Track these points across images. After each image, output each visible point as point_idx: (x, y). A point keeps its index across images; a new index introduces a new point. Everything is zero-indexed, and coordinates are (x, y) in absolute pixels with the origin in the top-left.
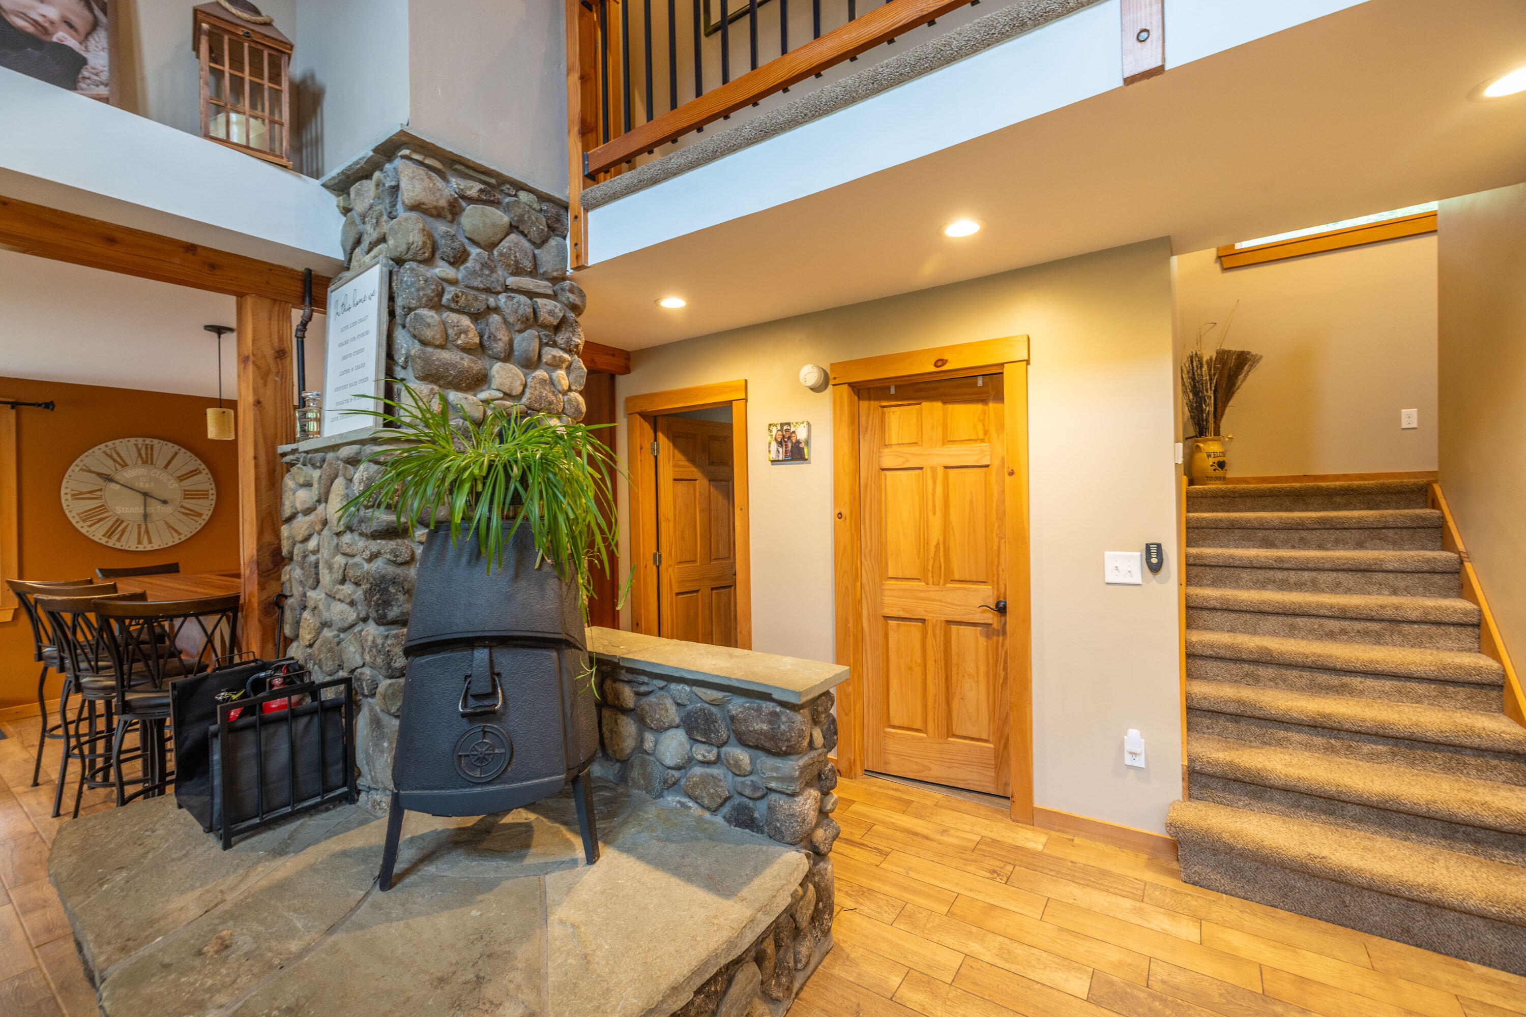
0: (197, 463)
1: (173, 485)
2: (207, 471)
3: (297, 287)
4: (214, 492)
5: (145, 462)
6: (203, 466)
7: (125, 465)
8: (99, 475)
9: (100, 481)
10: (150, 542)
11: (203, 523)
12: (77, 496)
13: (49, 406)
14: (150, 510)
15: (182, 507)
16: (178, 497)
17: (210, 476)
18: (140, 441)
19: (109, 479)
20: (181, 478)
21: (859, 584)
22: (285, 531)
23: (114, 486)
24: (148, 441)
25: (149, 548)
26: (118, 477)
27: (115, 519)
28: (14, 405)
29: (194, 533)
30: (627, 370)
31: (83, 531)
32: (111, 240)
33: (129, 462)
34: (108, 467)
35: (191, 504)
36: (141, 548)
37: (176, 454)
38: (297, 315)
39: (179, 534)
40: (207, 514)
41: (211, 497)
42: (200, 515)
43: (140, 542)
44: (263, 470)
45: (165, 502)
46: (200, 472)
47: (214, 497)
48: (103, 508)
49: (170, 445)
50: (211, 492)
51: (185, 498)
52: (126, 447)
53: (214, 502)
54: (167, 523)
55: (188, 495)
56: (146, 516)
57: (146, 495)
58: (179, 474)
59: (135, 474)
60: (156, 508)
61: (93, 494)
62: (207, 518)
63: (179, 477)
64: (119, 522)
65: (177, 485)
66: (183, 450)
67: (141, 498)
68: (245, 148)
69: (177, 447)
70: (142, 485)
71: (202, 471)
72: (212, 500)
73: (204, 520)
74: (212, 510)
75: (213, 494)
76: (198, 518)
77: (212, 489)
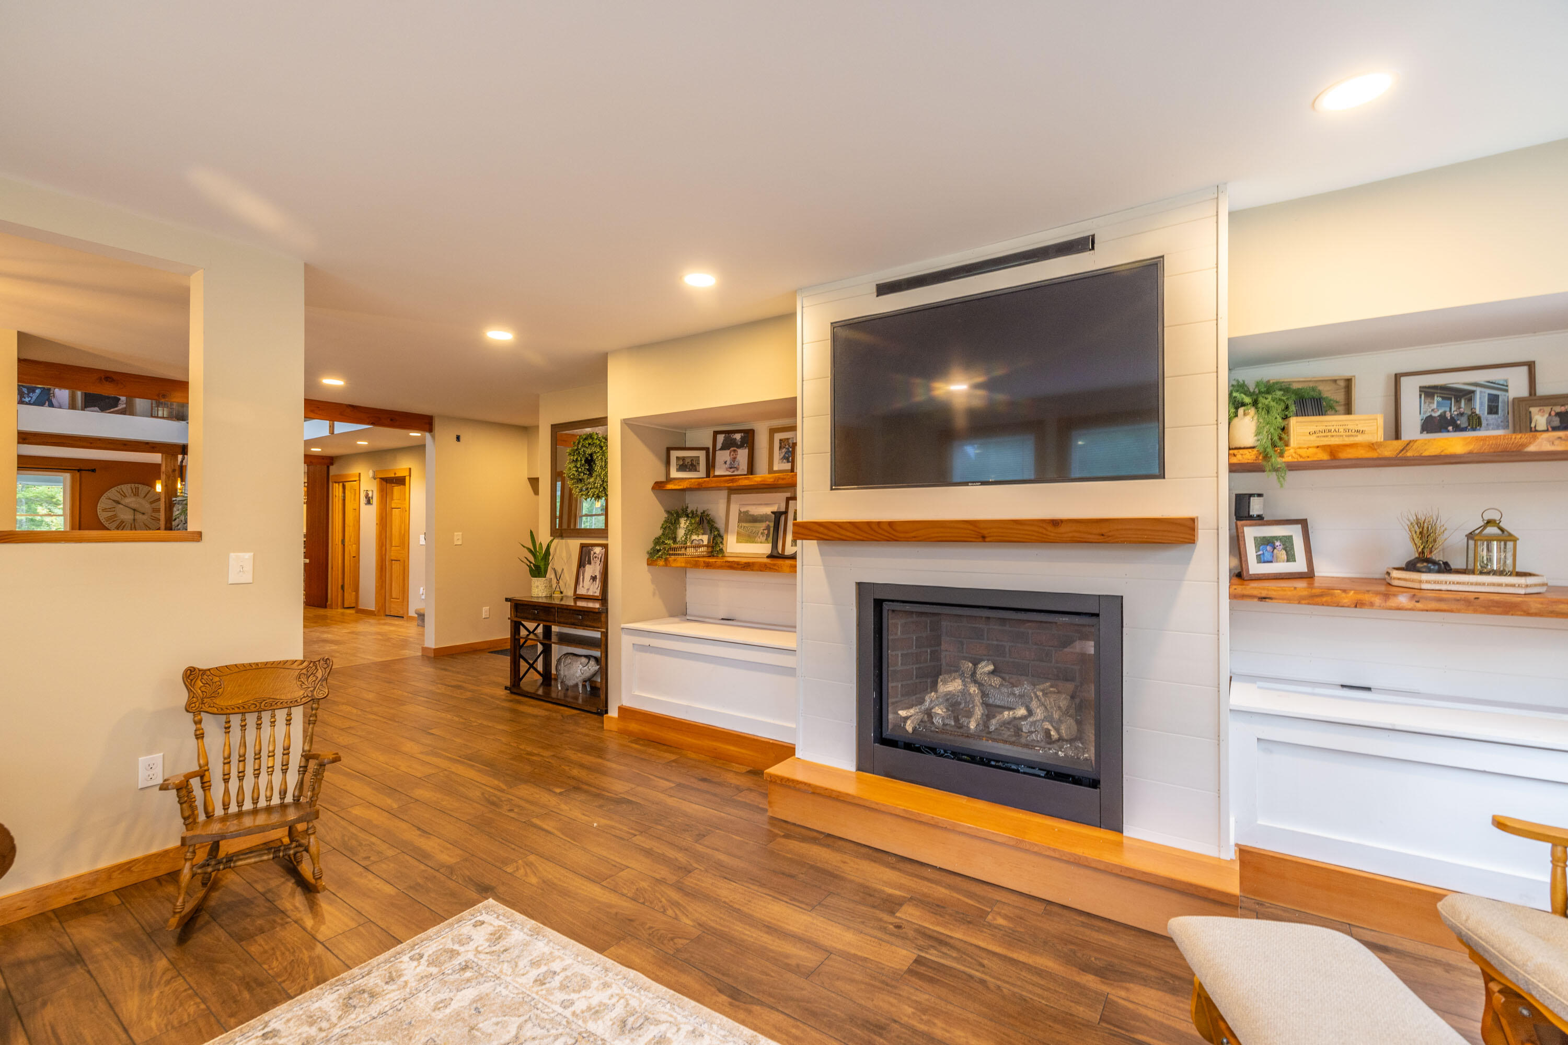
1: (147, 506)
3: (181, 450)
5: (135, 495)
7: (125, 496)
8: (114, 501)
9: (114, 504)
12: (104, 510)
13: (94, 471)
15: (152, 516)
16: (150, 511)
18: (133, 485)
19: (118, 502)
20: (151, 503)
21: (384, 548)
22: (173, 523)
23: (121, 506)
24: (136, 485)
26: (122, 502)
28: (79, 470)
30: (332, 464)
32: (125, 445)
33: (128, 495)
34: (117, 497)
37: (150, 491)
38: (180, 457)
44: (167, 505)
45: (143, 514)
48: (115, 516)
51: (154, 512)
52: (126, 488)
54: (144, 524)
56: (134, 520)
57: (134, 510)
58: (151, 500)
59: (130, 501)
60: (139, 516)
61: (110, 509)
64: (122, 523)
65: (149, 506)
67: (133, 511)
68: (163, 418)
70: (133, 505)
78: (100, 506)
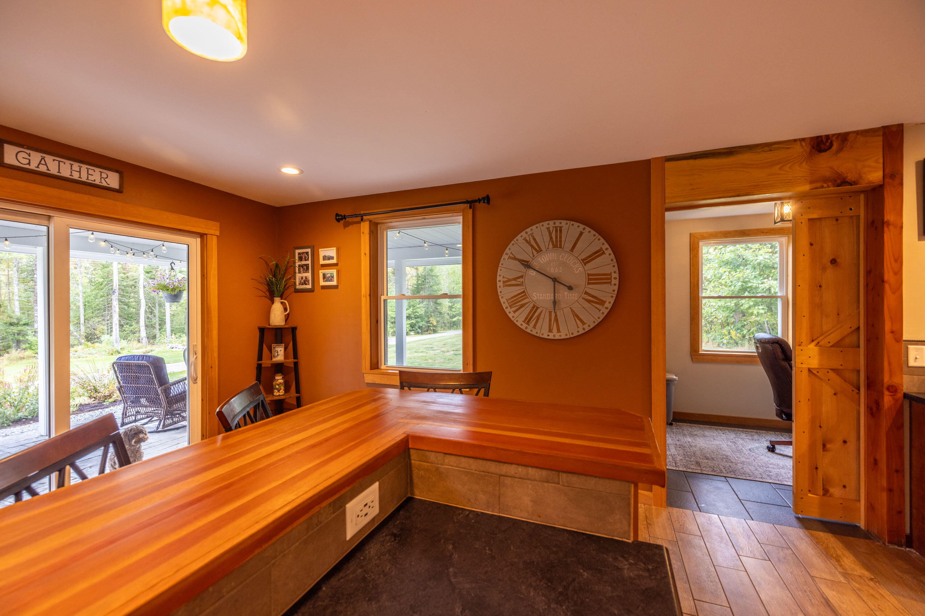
0: (600, 243)
1: (578, 268)
2: (610, 251)
4: (617, 275)
5: (555, 246)
6: (606, 246)
7: (539, 251)
8: (521, 261)
9: (523, 268)
10: (559, 331)
11: (606, 312)
12: (507, 283)
14: (559, 296)
15: (586, 293)
16: (582, 281)
17: (612, 256)
18: (551, 224)
19: (527, 265)
20: (586, 261)
23: (532, 273)
24: (558, 223)
25: (557, 337)
26: (535, 264)
27: (532, 305)
28: (472, 204)
29: (597, 323)
31: (510, 316)
33: (543, 248)
34: (527, 254)
35: (594, 290)
36: (551, 337)
37: (581, 234)
39: (584, 323)
40: (609, 301)
41: (613, 281)
42: (602, 303)
43: (550, 330)
45: (570, 288)
46: (604, 253)
47: (617, 282)
48: (524, 294)
49: (576, 224)
50: (614, 275)
51: (589, 284)
52: (541, 231)
53: (616, 288)
54: (572, 311)
55: (593, 279)
56: (555, 303)
57: (555, 280)
58: (584, 256)
59: (547, 259)
60: (564, 295)
61: (518, 281)
62: (610, 306)
63: (583, 260)
64: (535, 308)
65: (581, 269)
66: (588, 229)
67: (551, 283)
69: (582, 226)
70: (553, 271)
71: (605, 251)
72: (615, 285)
73: (607, 308)
74: (615, 296)
75: (615, 278)
76: (601, 306)
77: (615, 272)
78: (502, 274)
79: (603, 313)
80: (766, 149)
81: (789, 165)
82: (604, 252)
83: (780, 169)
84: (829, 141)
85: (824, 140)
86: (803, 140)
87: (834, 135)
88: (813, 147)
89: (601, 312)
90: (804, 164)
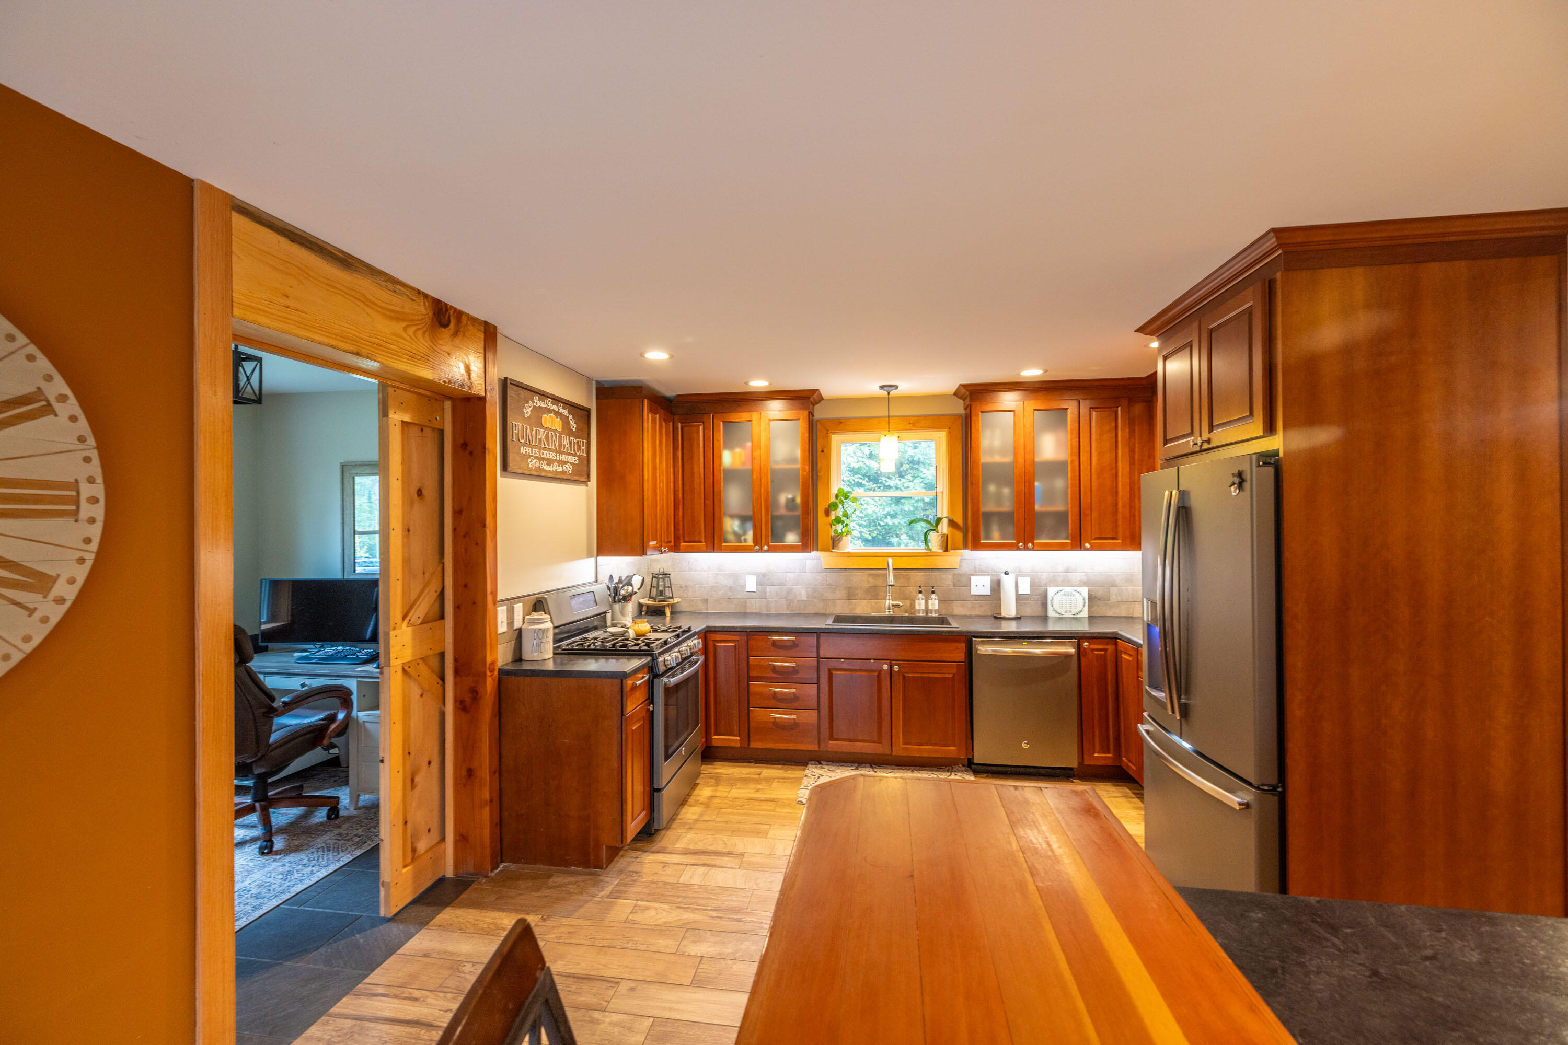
0: (34, 371)
2: (73, 406)
4: (98, 490)
6: (60, 386)
11: (56, 613)
17: (83, 425)
29: (19, 657)
40: (71, 576)
41: (86, 510)
42: (38, 582)
46: (48, 410)
47: (98, 511)
50: (87, 490)
53: (96, 532)
62: (71, 593)
71: (57, 406)
72: (92, 521)
73: (60, 600)
74: (90, 558)
75: (93, 500)
76: (39, 597)
77: (91, 480)
79: (45, 620)
80: (390, 285)
81: (414, 328)
82: (49, 404)
83: (405, 329)
84: (447, 313)
85: (444, 309)
86: (426, 296)
87: (452, 307)
88: (434, 314)
89: (38, 615)
90: (427, 333)
